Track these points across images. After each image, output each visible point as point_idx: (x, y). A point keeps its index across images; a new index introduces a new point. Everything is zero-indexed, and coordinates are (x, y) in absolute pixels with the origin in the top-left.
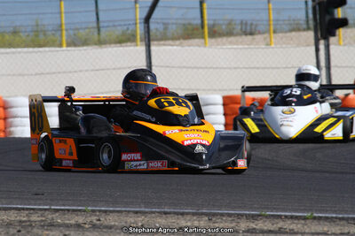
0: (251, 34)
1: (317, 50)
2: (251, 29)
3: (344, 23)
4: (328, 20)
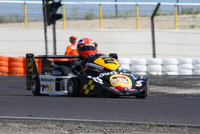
0: (21, 22)
1: (46, 31)
2: (21, 19)
3: (60, 17)
4: (52, 14)
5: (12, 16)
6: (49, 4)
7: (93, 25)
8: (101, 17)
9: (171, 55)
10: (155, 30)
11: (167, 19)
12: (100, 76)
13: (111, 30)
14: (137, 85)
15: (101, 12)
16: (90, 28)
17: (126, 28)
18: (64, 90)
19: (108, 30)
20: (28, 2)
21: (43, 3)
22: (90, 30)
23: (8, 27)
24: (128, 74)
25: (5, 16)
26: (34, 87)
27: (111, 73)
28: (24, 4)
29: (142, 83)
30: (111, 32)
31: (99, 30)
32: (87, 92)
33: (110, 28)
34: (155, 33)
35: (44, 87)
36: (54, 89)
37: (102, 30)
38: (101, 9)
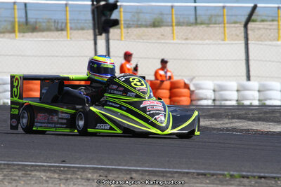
0: (62, 30)
1: (95, 44)
3: (116, 23)
4: (104, 20)
5: (49, 22)
6: (100, 6)
7: (163, 35)
8: (174, 24)
9: (272, 78)
10: (249, 42)
11: (266, 27)
13: (188, 41)
15: (174, 16)
16: (159, 38)
17: (208, 39)
19: (184, 42)
20: (70, 2)
21: (93, 4)
22: (159, 41)
23: (44, 37)
25: (40, 22)
28: (66, 5)
30: (187, 44)
31: (171, 41)
33: (187, 39)
34: (250, 46)
37: (175, 41)
38: (174, 13)
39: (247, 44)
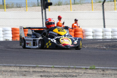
3: (51, 4)
4: (46, 3)
7: (64, 9)
10: (105, 11)
12: (55, 38)
14: (74, 43)
17: (85, 10)
18: (37, 45)
24: (70, 37)
26: (23, 44)
27: (61, 37)
29: (77, 42)
31: (70, 12)
32: (48, 47)
35: (28, 44)
36: (32, 45)
37: (72, 11)
39: (104, 12)
